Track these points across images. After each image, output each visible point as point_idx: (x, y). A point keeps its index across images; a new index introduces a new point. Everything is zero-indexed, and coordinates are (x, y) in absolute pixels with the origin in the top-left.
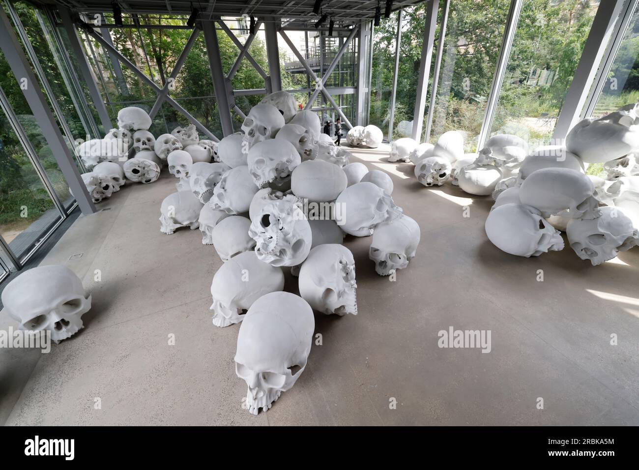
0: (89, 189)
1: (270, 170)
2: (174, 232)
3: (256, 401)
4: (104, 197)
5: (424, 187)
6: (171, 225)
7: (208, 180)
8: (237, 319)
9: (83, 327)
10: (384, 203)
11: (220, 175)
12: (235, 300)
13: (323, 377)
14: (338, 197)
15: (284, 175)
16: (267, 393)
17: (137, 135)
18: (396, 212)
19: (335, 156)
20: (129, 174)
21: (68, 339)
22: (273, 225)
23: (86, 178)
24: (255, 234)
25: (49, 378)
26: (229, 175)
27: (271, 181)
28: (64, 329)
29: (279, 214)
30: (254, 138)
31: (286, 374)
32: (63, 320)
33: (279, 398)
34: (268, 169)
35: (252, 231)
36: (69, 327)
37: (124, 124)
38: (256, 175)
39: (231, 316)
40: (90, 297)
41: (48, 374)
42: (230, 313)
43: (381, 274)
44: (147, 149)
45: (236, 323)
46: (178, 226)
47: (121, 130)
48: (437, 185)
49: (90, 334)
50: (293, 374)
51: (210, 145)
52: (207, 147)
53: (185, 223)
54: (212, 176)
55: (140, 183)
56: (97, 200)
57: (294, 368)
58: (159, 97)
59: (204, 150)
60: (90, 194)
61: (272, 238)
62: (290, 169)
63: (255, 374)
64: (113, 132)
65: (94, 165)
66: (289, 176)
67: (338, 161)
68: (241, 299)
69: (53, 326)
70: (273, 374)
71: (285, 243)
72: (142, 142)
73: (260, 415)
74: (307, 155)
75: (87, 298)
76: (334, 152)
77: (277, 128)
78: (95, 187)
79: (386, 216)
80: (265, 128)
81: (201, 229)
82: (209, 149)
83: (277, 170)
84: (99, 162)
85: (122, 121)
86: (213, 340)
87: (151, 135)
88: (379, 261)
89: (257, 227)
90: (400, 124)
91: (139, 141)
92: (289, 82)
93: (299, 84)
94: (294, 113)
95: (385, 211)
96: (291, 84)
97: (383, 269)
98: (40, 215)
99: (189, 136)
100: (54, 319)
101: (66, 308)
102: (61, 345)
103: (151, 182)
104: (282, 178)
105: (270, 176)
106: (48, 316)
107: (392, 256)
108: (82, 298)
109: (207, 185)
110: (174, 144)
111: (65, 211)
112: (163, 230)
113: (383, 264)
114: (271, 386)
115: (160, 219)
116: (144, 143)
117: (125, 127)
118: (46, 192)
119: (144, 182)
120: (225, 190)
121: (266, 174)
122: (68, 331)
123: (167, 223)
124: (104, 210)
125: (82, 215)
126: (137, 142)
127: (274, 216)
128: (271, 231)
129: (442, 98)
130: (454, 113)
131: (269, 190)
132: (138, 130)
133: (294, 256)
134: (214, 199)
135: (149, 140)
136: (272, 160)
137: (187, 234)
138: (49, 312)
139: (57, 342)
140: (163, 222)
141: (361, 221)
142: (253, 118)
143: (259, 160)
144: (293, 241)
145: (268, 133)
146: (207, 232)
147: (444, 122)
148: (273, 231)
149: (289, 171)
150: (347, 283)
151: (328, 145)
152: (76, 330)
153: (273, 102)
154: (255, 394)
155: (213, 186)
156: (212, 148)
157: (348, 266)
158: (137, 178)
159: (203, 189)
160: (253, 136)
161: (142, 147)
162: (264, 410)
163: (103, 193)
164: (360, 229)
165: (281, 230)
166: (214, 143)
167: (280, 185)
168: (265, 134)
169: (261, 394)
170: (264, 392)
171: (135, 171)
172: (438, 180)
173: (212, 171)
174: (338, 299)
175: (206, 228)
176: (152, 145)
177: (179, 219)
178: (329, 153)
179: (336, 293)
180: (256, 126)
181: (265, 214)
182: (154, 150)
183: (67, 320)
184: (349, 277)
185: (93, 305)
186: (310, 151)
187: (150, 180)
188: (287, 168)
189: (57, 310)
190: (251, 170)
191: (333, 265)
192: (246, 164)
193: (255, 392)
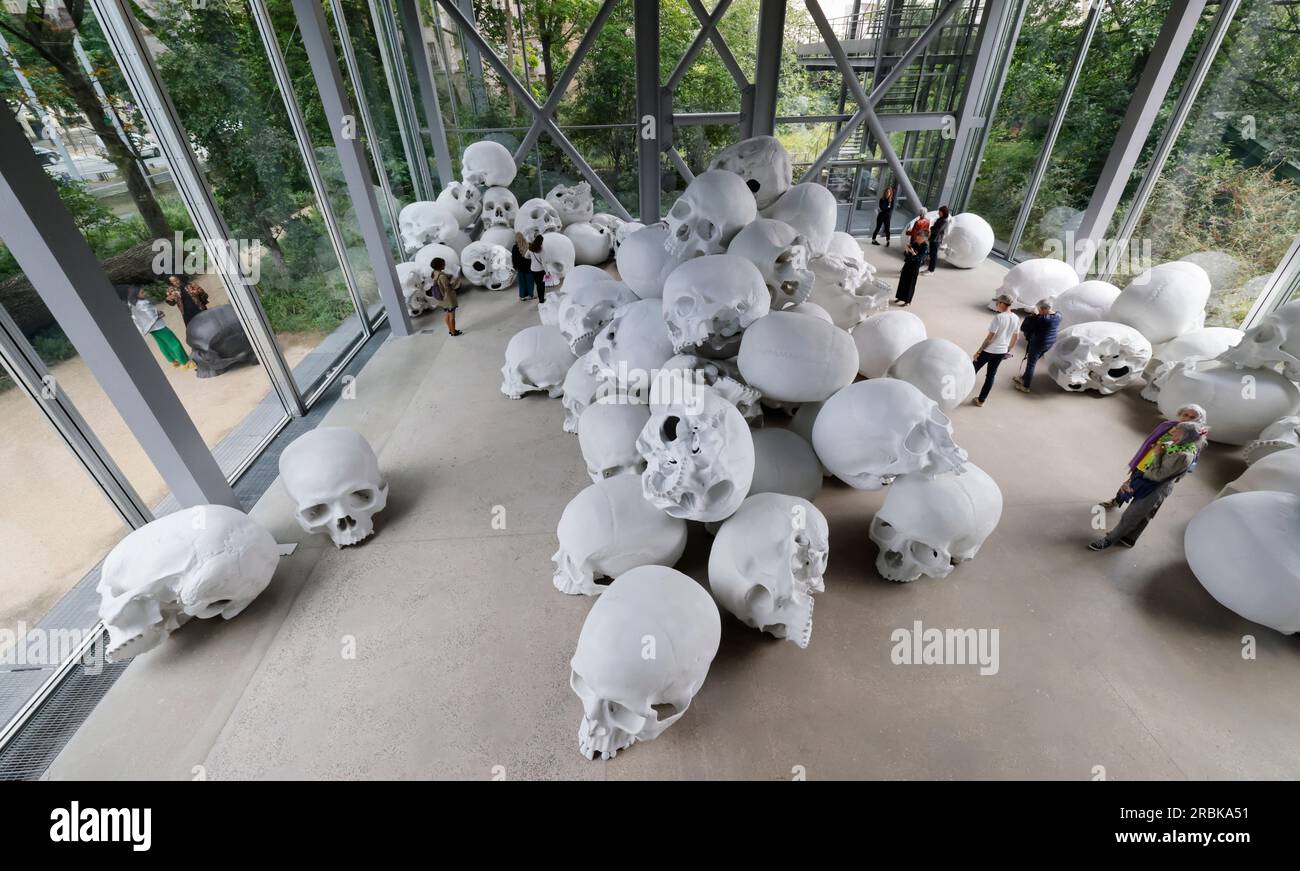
0: (407, 292)
1: (701, 322)
2: (523, 396)
3: (593, 739)
4: (426, 307)
5: (1061, 391)
6: (518, 384)
7: (591, 314)
8: (592, 589)
9: (373, 533)
10: (927, 435)
11: (613, 307)
12: (593, 557)
13: (714, 739)
14: (829, 398)
15: (727, 332)
16: (611, 732)
17: (489, 196)
18: (950, 458)
19: (853, 291)
20: (468, 270)
21: (352, 545)
22: (681, 441)
23: (404, 271)
24: (648, 447)
25: (325, 598)
26: (626, 315)
27: (699, 344)
28: (348, 530)
29: (697, 423)
30: (686, 244)
31: (648, 718)
32: (348, 517)
33: (631, 746)
34: (697, 319)
35: (643, 442)
36: (355, 528)
37: (471, 173)
38: (673, 327)
39: (584, 582)
40: (386, 489)
41: (323, 591)
42: (582, 577)
43: (885, 576)
44: (502, 225)
45: (589, 594)
46: (530, 388)
47: (467, 185)
48: (1098, 391)
49: (381, 545)
50: (660, 718)
51: (611, 225)
52: (607, 230)
53: (542, 385)
54: (598, 308)
55: (483, 288)
56: (415, 312)
57: (664, 709)
58: (535, 122)
59: (599, 235)
60: (407, 300)
61: (675, 462)
62: (743, 324)
63: (597, 700)
64: (452, 188)
65: (418, 247)
66: (739, 333)
67: (858, 304)
68: (603, 558)
69: (336, 522)
70: (626, 709)
71: (695, 483)
72: (495, 210)
73: (595, 761)
74: (785, 293)
75: (381, 488)
76: (853, 283)
77: (737, 225)
78: (414, 289)
79: (925, 462)
80: (712, 225)
81: (566, 403)
82: (608, 234)
83: (716, 320)
84: (426, 243)
85: (469, 169)
86: (548, 611)
87: (511, 198)
88: (888, 550)
89: (653, 436)
90: (1049, 217)
91: (490, 207)
92: (801, 84)
93: (824, 88)
94: (782, 186)
95: (926, 452)
96: (805, 87)
97: (893, 566)
98: (338, 326)
99: (576, 206)
100: (337, 513)
101: (355, 499)
102: (343, 551)
103: (501, 288)
104: (724, 338)
105: (699, 333)
106: (331, 507)
107: (917, 548)
108: (375, 488)
109: (586, 324)
110: (547, 220)
111: (370, 324)
112: (505, 389)
113: (895, 558)
114: (620, 727)
115: (503, 370)
116: (499, 213)
117: (472, 178)
118: (346, 288)
119: (490, 287)
120: (614, 344)
121: (694, 328)
122: (353, 534)
123: (512, 380)
124: (424, 332)
125: (391, 335)
126: (487, 210)
127: (687, 424)
128: (676, 449)
129: (1192, 159)
130: (1215, 201)
131: (692, 359)
132: (493, 186)
133: (708, 507)
134: (593, 356)
135: (507, 207)
136: (709, 301)
137: (541, 405)
138: (333, 501)
139: (339, 547)
140: (507, 375)
141: (866, 461)
142: (691, 203)
143: (684, 298)
144: (712, 483)
145: (718, 234)
146: (573, 411)
147: (1175, 226)
148: (680, 452)
149: (739, 326)
150: (803, 583)
151: (842, 266)
152: (363, 534)
153: (742, 161)
154: (593, 727)
155: (597, 326)
156: (614, 231)
157: (811, 550)
158: (479, 279)
159: (578, 331)
160: (686, 239)
161: (495, 219)
162: (603, 756)
163: (426, 301)
164: (860, 475)
165: (695, 452)
166: (619, 221)
167: (718, 348)
168: (710, 237)
169: (602, 732)
170: (608, 731)
171: (478, 266)
172: (1101, 381)
173: (600, 299)
174: (775, 610)
175: (573, 403)
176: (510, 217)
177: (532, 374)
178: (840, 285)
179: (772, 597)
180: (695, 219)
181: (671, 414)
182: (513, 227)
183: (353, 518)
184: (809, 570)
185: (389, 500)
186: (795, 284)
187: (499, 285)
188: (738, 319)
189: (342, 500)
190: (666, 316)
191: (780, 544)
192: (660, 297)
193: (594, 723)
